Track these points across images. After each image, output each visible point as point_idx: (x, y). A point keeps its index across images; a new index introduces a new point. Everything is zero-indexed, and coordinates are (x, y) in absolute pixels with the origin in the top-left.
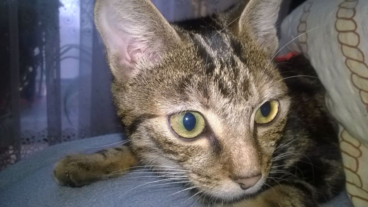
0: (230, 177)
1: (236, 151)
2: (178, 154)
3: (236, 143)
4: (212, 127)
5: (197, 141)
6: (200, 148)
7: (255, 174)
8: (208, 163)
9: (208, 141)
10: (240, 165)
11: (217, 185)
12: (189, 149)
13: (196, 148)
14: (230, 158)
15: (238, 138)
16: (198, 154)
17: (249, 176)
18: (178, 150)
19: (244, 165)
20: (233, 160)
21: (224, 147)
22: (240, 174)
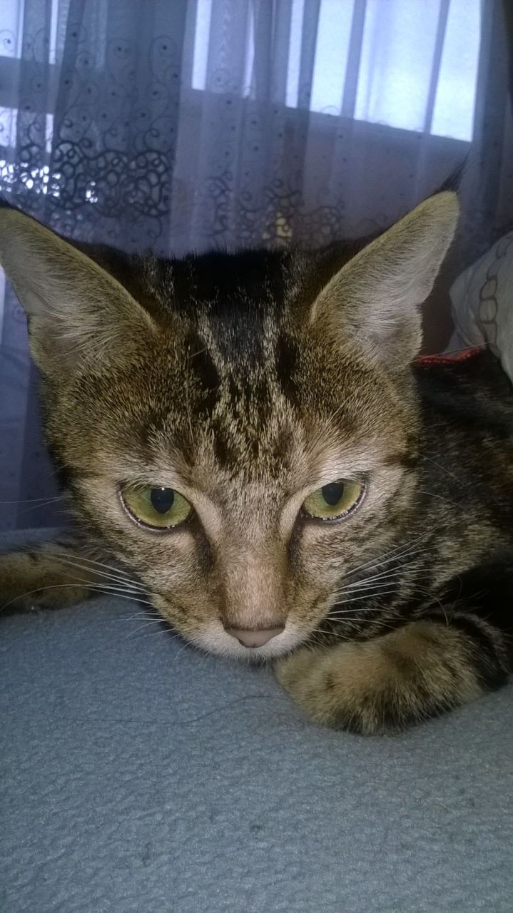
0: (221, 619)
1: (235, 573)
2: (133, 556)
3: (239, 557)
4: (201, 516)
5: (174, 536)
6: (175, 551)
7: (265, 626)
8: (184, 583)
9: (193, 540)
10: (237, 602)
11: (197, 628)
12: (154, 551)
13: (169, 549)
14: (222, 585)
15: (244, 549)
16: (169, 564)
17: (252, 626)
18: (135, 548)
19: (246, 604)
20: (228, 590)
21: (218, 561)
22: (234, 621)
